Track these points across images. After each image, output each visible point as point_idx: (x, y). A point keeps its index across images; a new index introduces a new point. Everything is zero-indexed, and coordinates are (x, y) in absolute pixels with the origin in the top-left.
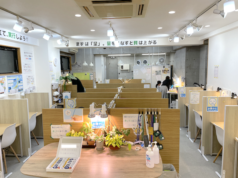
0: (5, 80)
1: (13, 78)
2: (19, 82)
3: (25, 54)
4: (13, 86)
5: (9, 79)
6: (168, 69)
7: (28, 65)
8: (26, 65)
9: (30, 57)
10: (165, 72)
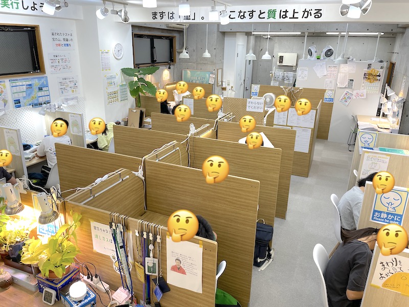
0: (5, 87)
1: (24, 83)
2: (40, 89)
3: (55, 37)
4: (24, 97)
5: (14, 84)
6: (378, 71)
7: (62, 58)
8: (56, 58)
9: (66, 43)
10: (371, 77)
